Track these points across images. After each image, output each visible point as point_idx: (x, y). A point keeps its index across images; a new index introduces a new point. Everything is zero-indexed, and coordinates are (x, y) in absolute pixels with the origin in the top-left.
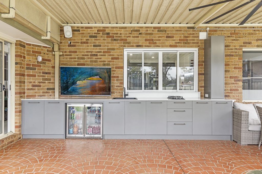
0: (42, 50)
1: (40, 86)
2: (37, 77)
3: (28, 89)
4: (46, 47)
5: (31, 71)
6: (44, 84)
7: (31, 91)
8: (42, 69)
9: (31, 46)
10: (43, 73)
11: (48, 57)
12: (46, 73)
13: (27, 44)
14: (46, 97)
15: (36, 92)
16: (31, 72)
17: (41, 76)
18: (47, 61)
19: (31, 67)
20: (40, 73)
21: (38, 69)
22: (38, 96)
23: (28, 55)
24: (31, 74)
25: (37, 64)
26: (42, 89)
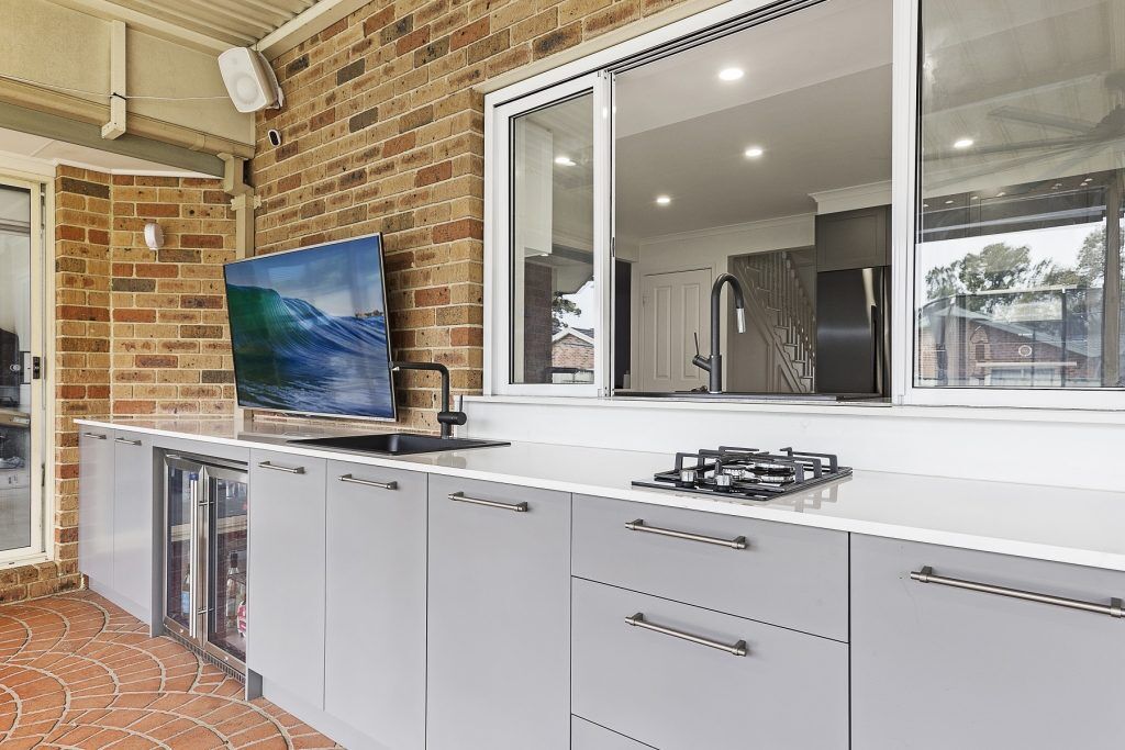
0: (181, 195)
1: (171, 362)
2: (157, 323)
3: (122, 377)
4: (200, 182)
5: (135, 294)
6: (191, 354)
7: (134, 384)
8: (180, 286)
9: (135, 185)
10: (186, 302)
11: (210, 225)
12: (200, 303)
13: (118, 179)
14: (201, 414)
15: (153, 391)
16: (134, 301)
17: (176, 317)
18: (202, 246)
19: (134, 276)
20: (171, 301)
21: (163, 285)
22: (165, 407)
23: (121, 225)
24: (135, 307)
25: (157, 262)
26: (182, 376)
